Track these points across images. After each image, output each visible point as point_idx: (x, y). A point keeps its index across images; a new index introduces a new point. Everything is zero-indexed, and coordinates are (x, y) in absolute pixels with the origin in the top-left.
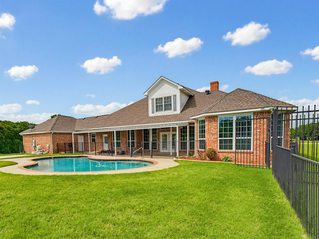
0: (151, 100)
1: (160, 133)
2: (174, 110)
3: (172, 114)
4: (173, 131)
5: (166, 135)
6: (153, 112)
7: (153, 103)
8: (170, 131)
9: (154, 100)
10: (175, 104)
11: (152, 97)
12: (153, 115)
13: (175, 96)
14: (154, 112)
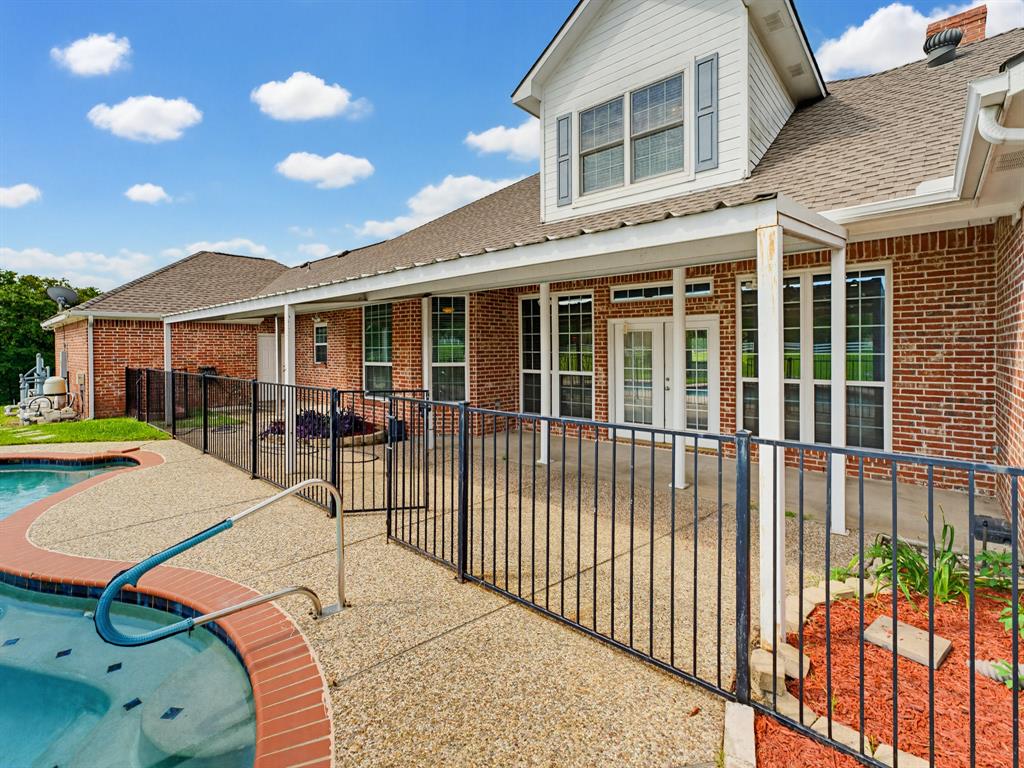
0: (555, 127)
1: (611, 321)
2: (698, 160)
3: (684, 189)
4: (689, 311)
5: (649, 335)
6: (564, 199)
7: (563, 145)
8: (670, 312)
9: (569, 125)
10: (705, 122)
11: (561, 111)
12: (566, 213)
13: (709, 65)
14: (568, 196)
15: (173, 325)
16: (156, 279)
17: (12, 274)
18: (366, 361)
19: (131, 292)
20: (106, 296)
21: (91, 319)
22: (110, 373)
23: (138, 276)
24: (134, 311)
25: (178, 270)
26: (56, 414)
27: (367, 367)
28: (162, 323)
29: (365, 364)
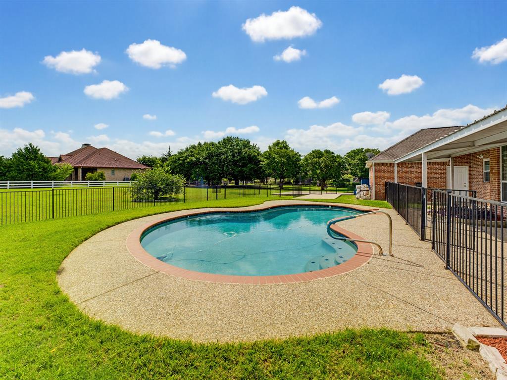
15: (399, 164)
16: (399, 145)
17: (362, 149)
18: (503, 180)
19: (388, 152)
20: (383, 153)
21: (374, 164)
22: (380, 183)
23: (391, 146)
24: (388, 159)
25: (409, 140)
26: (364, 197)
27: (502, 183)
28: (394, 164)
29: (502, 181)
